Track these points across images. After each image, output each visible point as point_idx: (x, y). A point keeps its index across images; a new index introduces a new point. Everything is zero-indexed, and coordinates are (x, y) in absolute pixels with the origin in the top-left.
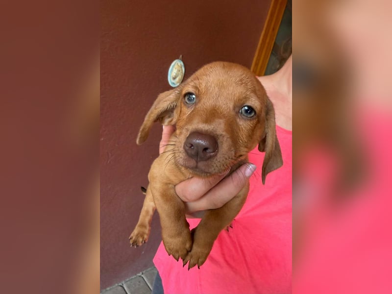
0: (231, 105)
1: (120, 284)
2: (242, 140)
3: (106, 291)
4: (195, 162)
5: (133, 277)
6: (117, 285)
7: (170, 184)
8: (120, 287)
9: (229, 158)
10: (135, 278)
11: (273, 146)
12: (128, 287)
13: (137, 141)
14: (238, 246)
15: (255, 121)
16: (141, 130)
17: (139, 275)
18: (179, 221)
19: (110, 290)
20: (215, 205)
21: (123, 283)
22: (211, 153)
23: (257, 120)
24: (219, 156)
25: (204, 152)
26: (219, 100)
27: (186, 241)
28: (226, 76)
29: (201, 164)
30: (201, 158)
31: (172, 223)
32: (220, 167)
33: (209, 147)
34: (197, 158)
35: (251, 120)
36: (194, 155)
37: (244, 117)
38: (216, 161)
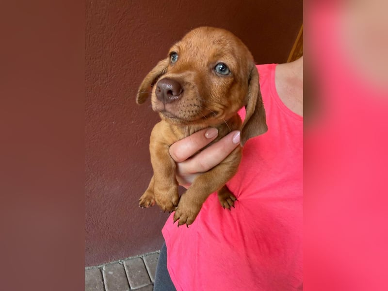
0: (206, 61)
1: (141, 256)
3: (128, 259)
4: (163, 104)
5: (153, 253)
6: (137, 256)
7: (165, 144)
8: (140, 259)
9: (195, 105)
11: (253, 108)
12: (147, 261)
13: (137, 102)
14: (237, 224)
15: (230, 80)
16: (139, 90)
19: (132, 259)
20: (202, 166)
21: (144, 256)
22: (175, 96)
23: (233, 79)
24: (183, 101)
25: (169, 94)
26: (196, 57)
27: (173, 195)
28: (206, 37)
29: (168, 107)
30: (167, 100)
31: (162, 178)
32: (185, 111)
33: (173, 90)
34: (164, 101)
35: (225, 78)
36: (161, 98)
37: (219, 75)
38: (181, 105)
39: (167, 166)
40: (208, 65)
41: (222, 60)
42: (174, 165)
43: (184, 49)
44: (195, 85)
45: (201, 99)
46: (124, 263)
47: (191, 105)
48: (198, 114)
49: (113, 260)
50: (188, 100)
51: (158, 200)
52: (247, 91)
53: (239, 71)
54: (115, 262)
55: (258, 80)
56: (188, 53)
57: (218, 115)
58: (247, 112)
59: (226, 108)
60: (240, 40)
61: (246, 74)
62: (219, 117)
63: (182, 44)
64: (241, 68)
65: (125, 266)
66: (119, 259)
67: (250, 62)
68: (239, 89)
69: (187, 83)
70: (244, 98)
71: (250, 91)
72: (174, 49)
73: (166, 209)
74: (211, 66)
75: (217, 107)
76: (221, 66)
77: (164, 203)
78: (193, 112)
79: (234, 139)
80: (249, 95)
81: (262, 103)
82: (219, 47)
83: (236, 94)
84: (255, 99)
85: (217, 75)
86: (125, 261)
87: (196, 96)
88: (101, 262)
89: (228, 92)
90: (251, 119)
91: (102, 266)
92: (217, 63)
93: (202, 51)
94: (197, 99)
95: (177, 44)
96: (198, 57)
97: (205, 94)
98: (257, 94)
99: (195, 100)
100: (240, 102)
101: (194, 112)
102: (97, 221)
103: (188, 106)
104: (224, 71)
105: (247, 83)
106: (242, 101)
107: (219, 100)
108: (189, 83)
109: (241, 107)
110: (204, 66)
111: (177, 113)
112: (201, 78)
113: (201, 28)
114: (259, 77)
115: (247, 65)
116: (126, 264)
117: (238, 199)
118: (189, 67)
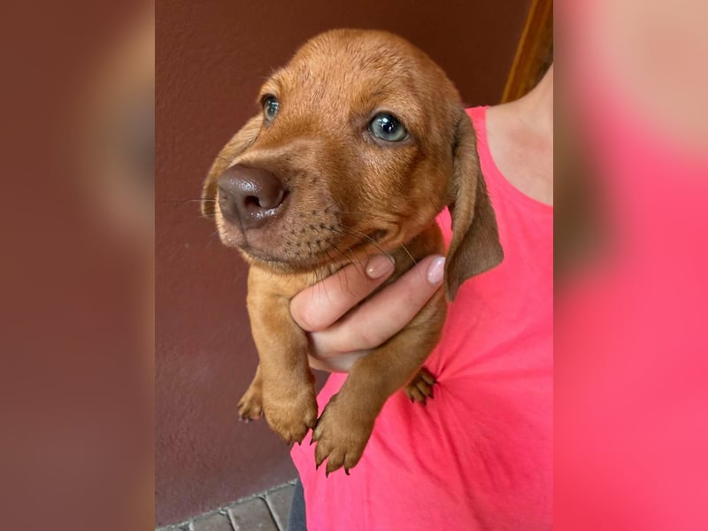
0: (344, 113)
1: (260, 495)
2: (372, 193)
3: (237, 504)
4: (238, 232)
5: (283, 486)
6: (254, 495)
7: (279, 296)
8: (260, 502)
9: (323, 227)
10: (285, 487)
11: (469, 213)
12: (274, 503)
15: (409, 152)
17: (292, 483)
18: (293, 370)
19: (243, 503)
21: (266, 493)
22: (268, 208)
23: (414, 149)
24: (289, 219)
25: (251, 207)
26: (322, 103)
27: (306, 409)
28: (343, 51)
29: (253, 237)
30: (248, 222)
31: (279, 373)
32: (299, 245)
33: (259, 196)
34: (241, 224)
35: (396, 149)
36: (233, 216)
37: (379, 141)
38: (284, 232)
39: (289, 346)
40: (351, 121)
41: (384, 107)
42: (303, 342)
43: (290, 87)
44: (318, 173)
45: (337, 209)
46: (230, 512)
47: (312, 227)
48: (334, 246)
49: (208, 508)
50: (302, 216)
51: (273, 421)
52: (451, 173)
53: (428, 129)
54: (211, 512)
55: (476, 144)
56: (300, 94)
57: (386, 238)
58: (456, 222)
59: (403, 218)
60: (425, 55)
61: (445, 133)
62: (389, 240)
63: (286, 75)
64: (433, 120)
65: (232, 517)
66: (218, 505)
67: (453, 103)
68: (433, 171)
69: (296, 172)
70: (445, 189)
71: (457, 173)
72: (270, 88)
73: (291, 437)
74: (359, 123)
75: (381, 220)
76: (385, 120)
77: (287, 427)
78: (318, 242)
79: (430, 274)
80: (457, 182)
81: (486, 196)
82: (376, 75)
83: (425, 184)
84: (471, 191)
85: (375, 143)
86: (232, 508)
87: (324, 203)
88: (184, 516)
89: (405, 181)
90: (468, 236)
91: (186, 523)
92: (372, 115)
93: (334, 86)
94: (326, 211)
95: (275, 77)
96: (325, 102)
97: (346, 195)
98: (475, 179)
99: (321, 213)
100: (436, 200)
101: (323, 244)
102: (170, 437)
103: (304, 231)
104: (394, 131)
105: (449, 153)
106: (441, 198)
107: (385, 203)
108: (301, 171)
109: (438, 211)
110: (341, 122)
111: (278, 251)
112: (334, 155)
113: (330, 32)
114: (476, 138)
115: (445, 110)
116: (233, 513)
117: (439, 380)
118: (303, 128)
